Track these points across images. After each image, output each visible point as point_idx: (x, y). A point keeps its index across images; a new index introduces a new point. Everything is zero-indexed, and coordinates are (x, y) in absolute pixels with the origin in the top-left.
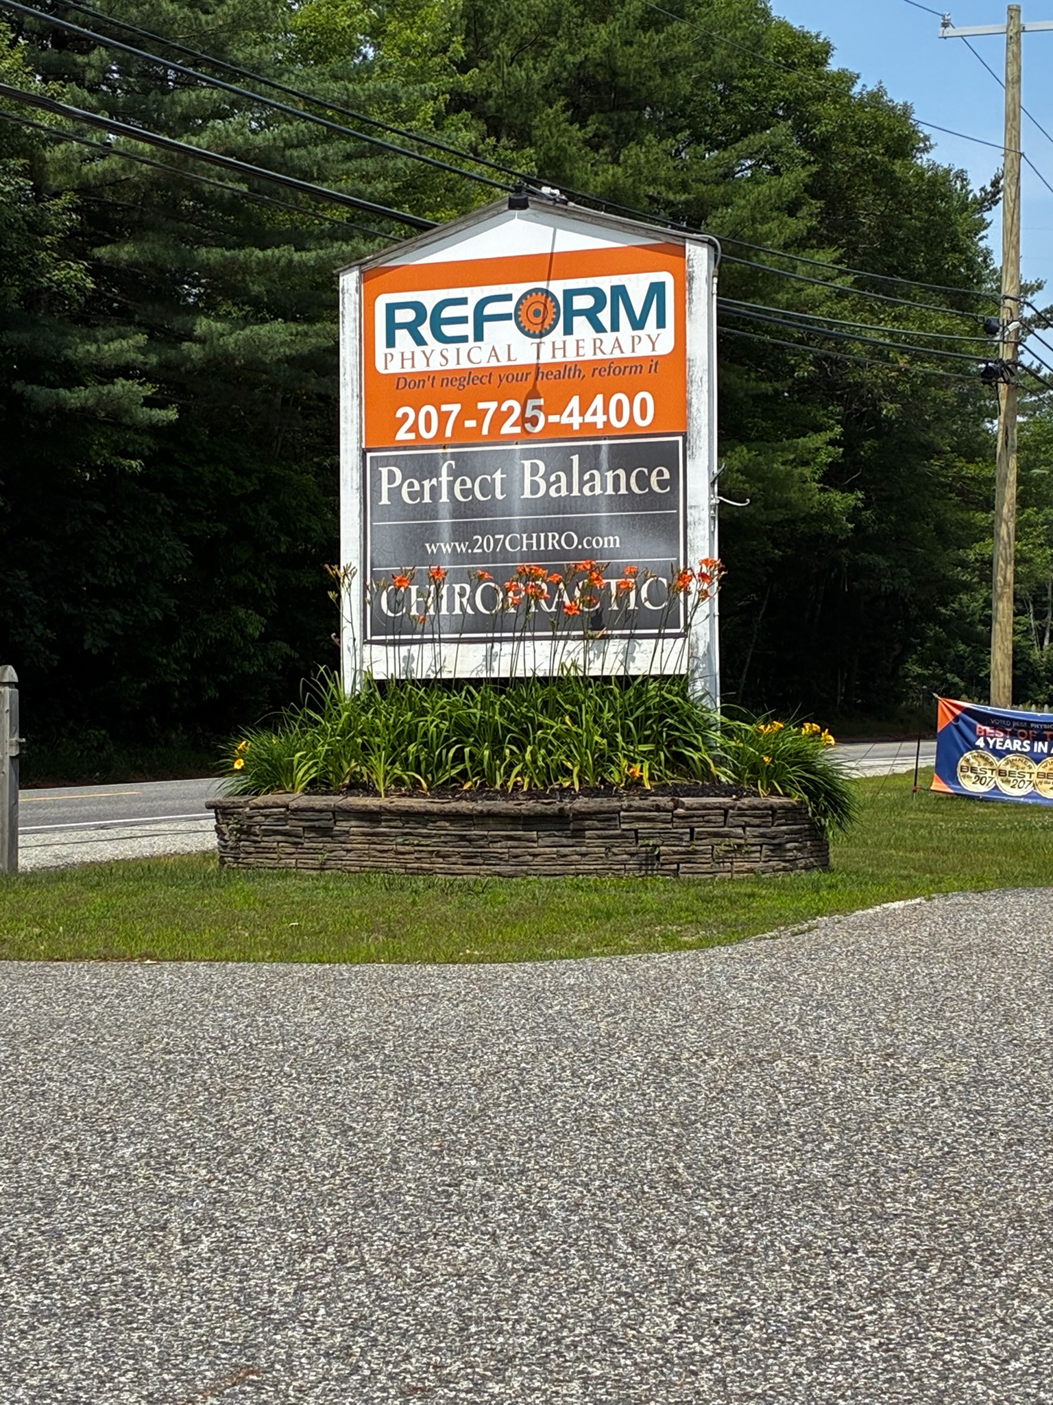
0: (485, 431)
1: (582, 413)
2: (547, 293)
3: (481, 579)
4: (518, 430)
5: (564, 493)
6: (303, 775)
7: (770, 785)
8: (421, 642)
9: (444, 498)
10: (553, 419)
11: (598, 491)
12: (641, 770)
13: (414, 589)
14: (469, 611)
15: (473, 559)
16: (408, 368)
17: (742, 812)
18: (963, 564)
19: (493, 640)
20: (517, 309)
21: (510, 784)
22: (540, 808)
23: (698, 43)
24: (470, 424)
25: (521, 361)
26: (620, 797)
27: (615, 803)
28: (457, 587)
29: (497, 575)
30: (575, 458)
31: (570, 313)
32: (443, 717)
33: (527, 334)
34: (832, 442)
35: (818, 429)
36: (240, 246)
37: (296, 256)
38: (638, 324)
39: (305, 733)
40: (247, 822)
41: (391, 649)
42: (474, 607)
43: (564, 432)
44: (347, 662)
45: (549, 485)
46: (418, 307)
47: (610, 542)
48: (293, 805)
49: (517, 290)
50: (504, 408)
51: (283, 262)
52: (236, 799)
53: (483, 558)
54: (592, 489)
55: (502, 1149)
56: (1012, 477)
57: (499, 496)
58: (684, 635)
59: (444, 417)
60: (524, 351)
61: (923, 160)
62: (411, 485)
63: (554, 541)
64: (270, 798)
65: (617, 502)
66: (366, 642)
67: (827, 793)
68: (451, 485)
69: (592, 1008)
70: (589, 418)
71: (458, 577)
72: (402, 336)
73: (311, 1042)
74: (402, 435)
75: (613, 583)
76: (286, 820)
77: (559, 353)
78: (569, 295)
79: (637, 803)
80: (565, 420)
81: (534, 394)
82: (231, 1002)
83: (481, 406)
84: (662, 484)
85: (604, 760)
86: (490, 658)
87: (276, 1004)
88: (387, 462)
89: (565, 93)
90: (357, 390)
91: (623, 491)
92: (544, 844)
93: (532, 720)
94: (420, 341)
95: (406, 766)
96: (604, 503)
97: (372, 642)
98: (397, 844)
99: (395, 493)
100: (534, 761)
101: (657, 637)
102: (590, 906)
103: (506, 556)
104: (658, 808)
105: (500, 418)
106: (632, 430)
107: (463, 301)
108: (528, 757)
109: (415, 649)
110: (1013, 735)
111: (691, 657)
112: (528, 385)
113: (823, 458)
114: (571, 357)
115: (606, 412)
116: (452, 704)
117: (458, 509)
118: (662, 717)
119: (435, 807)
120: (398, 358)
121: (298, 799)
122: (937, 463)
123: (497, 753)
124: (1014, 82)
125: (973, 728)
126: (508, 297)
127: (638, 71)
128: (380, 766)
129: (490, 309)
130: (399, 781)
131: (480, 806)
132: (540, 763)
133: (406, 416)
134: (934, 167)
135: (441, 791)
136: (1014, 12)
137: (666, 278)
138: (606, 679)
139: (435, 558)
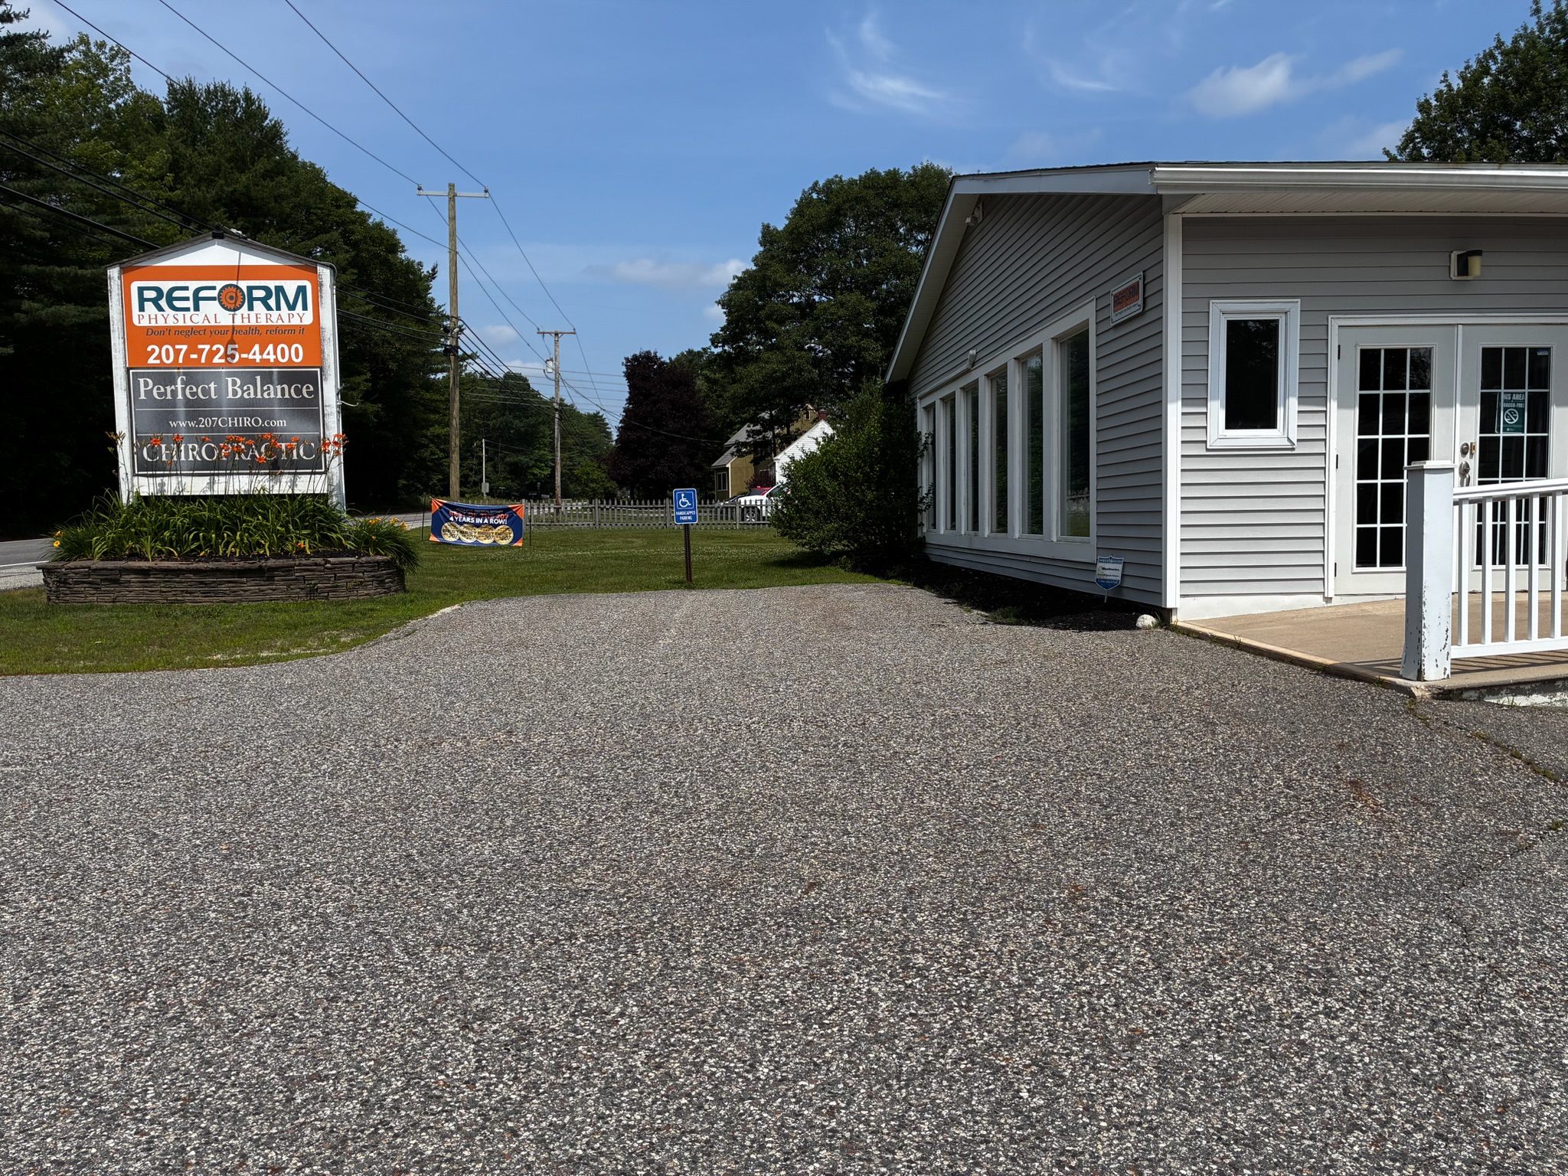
0: (203, 361)
1: (261, 353)
2: (237, 287)
3: (204, 441)
4: (223, 361)
5: (252, 396)
6: (99, 549)
7: (375, 550)
8: (170, 475)
9: (180, 397)
10: (244, 356)
11: (272, 396)
12: (305, 544)
13: (163, 446)
14: (198, 458)
15: (199, 430)
16: (153, 323)
17: (362, 565)
18: (425, 436)
19: (214, 475)
20: (219, 295)
21: (228, 552)
22: (247, 565)
23: (292, 189)
24: (194, 356)
25: (223, 323)
26: (294, 559)
27: (291, 562)
28: (190, 446)
29: (213, 439)
30: (258, 378)
31: (252, 300)
32: (185, 516)
33: (226, 309)
34: (366, 380)
35: (360, 374)
36: (47, 265)
37: (80, 272)
38: (292, 307)
39: (98, 526)
40: (64, 577)
41: (151, 479)
42: (201, 457)
43: (251, 364)
44: (124, 488)
45: (243, 392)
46: (158, 290)
47: (280, 423)
48: (93, 567)
49: (220, 284)
50: (214, 348)
51: (72, 274)
52: (56, 564)
53: (205, 430)
54: (269, 394)
55: (277, 847)
56: (457, 398)
57: (213, 397)
58: (325, 473)
59: (177, 352)
60: (225, 318)
61: (402, 256)
62: (159, 389)
63: (247, 422)
64: (78, 563)
65: (284, 402)
66: (134, 475)
67: (406, 553)
68: (184, 390)
69: (308, 703)
70: (265, 356)
71: (191, 440)
72: (148, 305)
73: (117, 747)
74: (151, 361)
75: (283, 445)
76: (89, 576)
77: (246, 321)
78: (250, 289)
79: (304, 561)
80: (251, 357)
81: (232, 342)
82: (56, 712)
83: (200, 347)
84: (309, 393)
85: (283, 539)
86: (211, 484)
87: (89, 712)
88: (143, 375)
89: (224, 205)
90: (121, 335)
91: (287, 396)
92: (250, 585)
93: (239, 518)
94: (160, 309)
95: (164, 544)
96: (276, 402)
97: (138, 475)
98: (162, 587)
99: (149, 393)
100: (242, 540)
101: (311, 474)
102: (284, 621)
103: (219, 429)
104: (316, 564)
105: (212, 354)
106: (290, 363)
107: (186, 288)
108: (238, 538)
109: (166, 479)
110: (467, 515)
111: (330, 485)
112: (228, 337)
113: (362, 387)
114: (253, 322)
115: (275, 353)
116: (191, 510)
117: (188, 403)
118: (315, 516)
119: (184, 567)
120: (147, 318)
121: (96, 563)
122: (412, 392)
123: (220, 536)
124: (453, 219)
125: (448, 512)
126: (214, 288)
127: (263, 199)
128: (148, 545)
129: (202, 294)
130: (160, 552)
131: (211, 565)
132: (246, 541)
133: (153, 351)
134: (408, 260)
135: (186, 557)
136: (452, 186)
137: (307, 284)
138: (282, 496)
139: (176, 429)
